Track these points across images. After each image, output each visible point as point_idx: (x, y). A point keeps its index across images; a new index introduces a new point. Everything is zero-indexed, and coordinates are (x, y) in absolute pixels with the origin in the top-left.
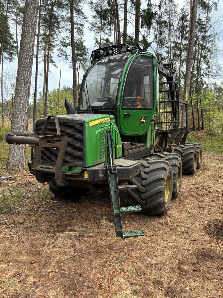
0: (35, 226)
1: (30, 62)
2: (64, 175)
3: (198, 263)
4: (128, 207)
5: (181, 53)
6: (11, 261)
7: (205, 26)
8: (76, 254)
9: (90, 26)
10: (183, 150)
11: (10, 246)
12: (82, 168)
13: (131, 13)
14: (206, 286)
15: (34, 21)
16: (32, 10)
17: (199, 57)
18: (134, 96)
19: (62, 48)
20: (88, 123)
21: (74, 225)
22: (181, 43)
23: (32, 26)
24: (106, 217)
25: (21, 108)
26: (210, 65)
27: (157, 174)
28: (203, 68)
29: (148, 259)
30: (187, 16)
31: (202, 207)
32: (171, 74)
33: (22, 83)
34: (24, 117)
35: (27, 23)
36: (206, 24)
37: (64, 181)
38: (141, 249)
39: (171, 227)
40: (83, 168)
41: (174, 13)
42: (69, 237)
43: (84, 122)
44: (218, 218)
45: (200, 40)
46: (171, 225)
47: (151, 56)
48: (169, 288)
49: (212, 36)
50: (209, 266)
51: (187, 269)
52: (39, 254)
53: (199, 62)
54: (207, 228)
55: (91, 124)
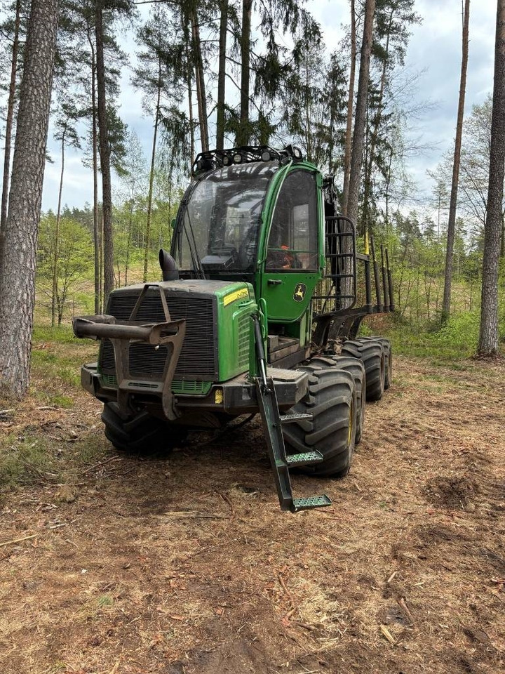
0: (101, 506)
1: (40, 162)
2: (176, 397)
3: (426, 546)
4: (297, 455)
5: (332, 148)
6: (85, 568)
7: (379, 96)
8: (204, 548)
9: (134, 75)
10: (358, 351)
11: (67, 542)
12: (212, 384)
13: (235, 62)
14: (447, 579)
15: (48, 75)
16: (44, 51)
17: (369, 159)
18: (279, 245)
19: (65, 119)
20: (222, 299)
21: (180, 500)
22: (331, 129)
23: (45, 85)
24: (236, 484)
25: (21, 262)
26: (390, 177)
27: (333, 396)
28: (376, 182)
29: (339, 547)
30: (343, 70)
31: (411, 459)
32: (331, 199)
33: (24, 207)
34: (27, 280)
35: (33, 77)
36: (381, 92)
37: (175, 411)
38: (321, 532)
39: (364, 494)
40: (214, 384)
41: (315, 63)
42: (179, 520)
43: (215, 297)
44: (441, 475)
45: (369, 124)
46: (363, 492)
47: (313, 170)
48: (388, 586)
49: (393, 115)
50: (445, 550)
51: (410, 556)
52: (133, 552)
53: (368, 170)
54: (426, 493)
55: (227, 301)
